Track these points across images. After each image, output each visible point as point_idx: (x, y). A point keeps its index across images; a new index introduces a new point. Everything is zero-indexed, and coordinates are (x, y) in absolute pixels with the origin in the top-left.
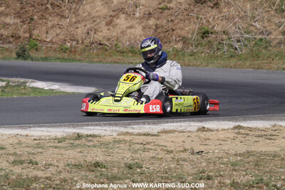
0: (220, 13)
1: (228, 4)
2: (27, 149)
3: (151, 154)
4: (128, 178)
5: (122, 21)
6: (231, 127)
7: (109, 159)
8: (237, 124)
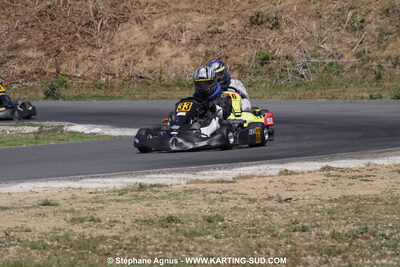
0: (282, 34)
1: (290, 23)
2: (84, 205)
3: (231, 204)
4: (209, 234)
5: (165, 49)
6: (319, 168)
7: (183, 211)
8: (325, 164)
